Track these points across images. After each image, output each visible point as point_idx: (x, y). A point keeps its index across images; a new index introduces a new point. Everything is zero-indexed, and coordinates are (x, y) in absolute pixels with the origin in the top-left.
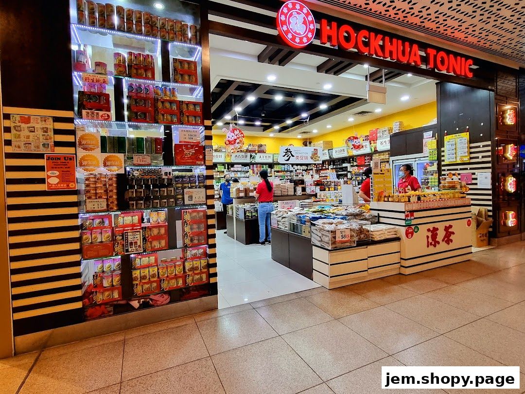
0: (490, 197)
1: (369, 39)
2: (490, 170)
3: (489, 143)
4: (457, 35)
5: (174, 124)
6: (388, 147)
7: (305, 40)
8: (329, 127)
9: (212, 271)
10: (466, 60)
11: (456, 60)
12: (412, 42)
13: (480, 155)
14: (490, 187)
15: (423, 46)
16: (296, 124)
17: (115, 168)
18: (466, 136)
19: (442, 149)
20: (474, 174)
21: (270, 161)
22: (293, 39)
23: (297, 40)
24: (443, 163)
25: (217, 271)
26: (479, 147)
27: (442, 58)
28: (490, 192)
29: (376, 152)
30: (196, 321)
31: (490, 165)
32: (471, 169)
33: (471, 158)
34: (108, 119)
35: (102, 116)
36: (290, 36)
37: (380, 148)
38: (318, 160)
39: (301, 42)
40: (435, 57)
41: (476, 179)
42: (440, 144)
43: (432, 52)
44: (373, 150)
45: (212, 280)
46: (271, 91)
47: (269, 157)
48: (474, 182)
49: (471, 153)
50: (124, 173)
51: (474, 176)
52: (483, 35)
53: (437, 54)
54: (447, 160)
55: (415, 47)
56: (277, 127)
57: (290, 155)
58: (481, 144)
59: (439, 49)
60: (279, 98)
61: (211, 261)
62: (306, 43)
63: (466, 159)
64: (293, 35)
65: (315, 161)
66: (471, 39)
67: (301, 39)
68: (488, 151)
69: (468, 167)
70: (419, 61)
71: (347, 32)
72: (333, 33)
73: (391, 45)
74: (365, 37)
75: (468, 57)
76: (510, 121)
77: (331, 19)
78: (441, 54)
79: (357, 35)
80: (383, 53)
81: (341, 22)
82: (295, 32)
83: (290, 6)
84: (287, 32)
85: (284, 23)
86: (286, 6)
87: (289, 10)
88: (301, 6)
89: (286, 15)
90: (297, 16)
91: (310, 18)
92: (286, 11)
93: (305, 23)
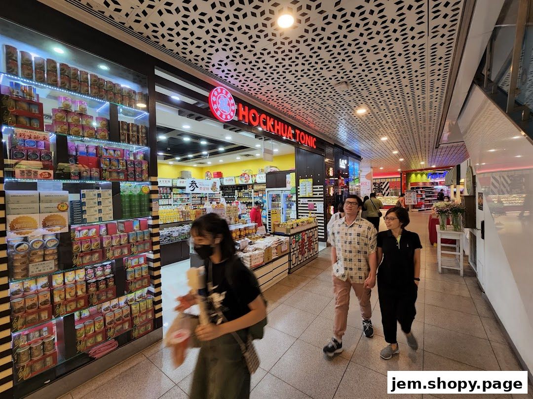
0: (323, 218)
1: (266, 120)
2: (323, 202)
3: (322, 186)
4: (311, 125)
5: (122, 180)
6: (264, 181)
7: (229, 117)
8: (221, 161)
9: (157, 307)
10: (313, 138)
11: (309, 137)
12: (289, 125)
13: (318, 193)
14: (323, 212)
15: (294, 128)
16: (195, 157)
17: (58, 228)
18: (311, 181)
19: (298, 187)
20: (315, 204)
21: (170, 185)
22: (221, 115)
23: (224, 117)
24: (299, 196)
25: (162, 306)
26: (317, 188)
27: (303, 136)
28: (323, 215)
29: (256, 183)
30: (147, 356)
31: (323, 199)
32: (313, 201)
33: (314, 194)
34: (49, 177)
35: (41, 175)
36: (219, 113)
37: (258, 181)
38: (216, 191)
39: (226, 118)
40: (299, 134)
41: (316, 207)
42: (297, 184)
43: (298, 132)
44: (254, 182)
45: (157, 316)
46: (182, 134)
47: (169, 181)
48: (315, 209)
49: (314, 191)
50: (68, 231)
51: (315, 206)
52: (322, 127)
54: (301, 195)
55: (290, 128)
56: (178, 158)
57: (195, 186)
58: (318, 186)
59: (301, 130)
60: (187, 139)
61: (157, 299)
62: (229, 119)
63: (311, 195)
64: (221, 113)
65: (214, 191)
66: (316, 128)
67: (226, 116)
68: (322, 191)
69: (312, 199)
70: (291, 137)
71: (254, 114)
72: (246, 114)
73: (278, 125)
74: (264, 119)
75: (314, 137)
76: (331, 174)
77: (245, 104)
78: (302, 133)
79: (260, 117)
80: (274, 130)
81: (251, 107)
82: (223, 111)
83: (219, 91)
84: (217, 110)
85: (215, 103)
86: (216, 90)
87: (218, 94)
88: (226, 92)
89: (216, 97)
90: (224, 99)
91: (233, 101)
92: (216, 94)
93: (229, 105)
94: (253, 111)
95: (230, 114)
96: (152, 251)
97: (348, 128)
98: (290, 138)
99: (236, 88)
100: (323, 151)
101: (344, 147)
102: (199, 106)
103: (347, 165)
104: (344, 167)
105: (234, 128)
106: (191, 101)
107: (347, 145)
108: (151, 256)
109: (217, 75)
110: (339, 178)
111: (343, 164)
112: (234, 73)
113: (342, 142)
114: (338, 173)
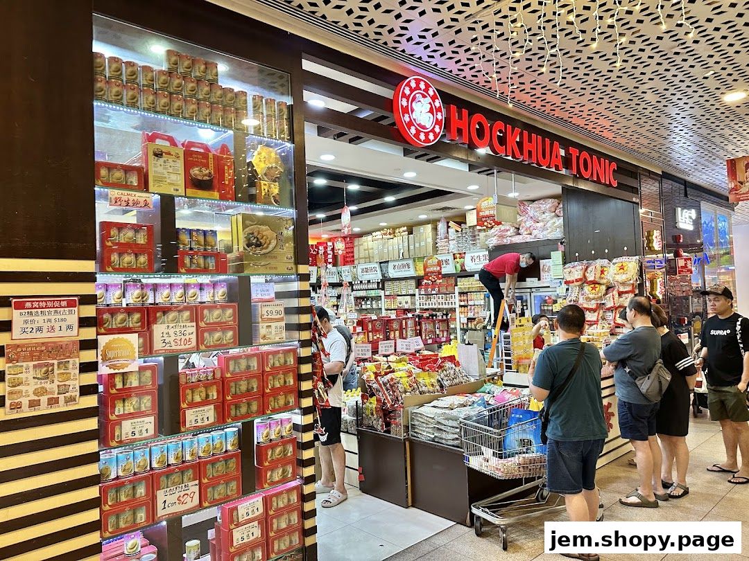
1: (505, 134)
7: (431, 137)
10: (610, 164)
11: (600, 163)
12: (554, 137)
15: (566, 143)
22: (417, 135)
23: (422, 137)
27: (585, 160)
29: (463, 273)
36: (413, 130)
37: (471, 266)
39: (427, 140)
40: (578, 158)
43: (574, 152)
44: (459, 269)
53: (580, 154)
55: (556, 145)
59: (582, 148)
62: (433, 141)
64: (416, 129)
67: (427, 134)
70: (561, 165)
71: (480, 124)
72: (463, 125)
73: (530, 141)
74: (501, 131)
75: (612, 159)
76: (657, 245)
77: (461, 104)
78: (585, 154)
79: (491, 128)
80: (522, 154)
81: (473, 108)
82: (419, 125)
83: (413, 84)
84: (410, 124)
85: (406, 110)
86: (408, 85)
87: (412, 90)
88: (427, 85)
89: (408, 98)
90: (422, 99)
91: (438, 103)
92: (407, 91)
93: (431, 111)
94: (478, 117)
95: (433, 131)
96: (301, 408)
97: (700, 135)
98: (557, 168)
99: (448, 75)
100: (635, 191)
101: (689, 179)
102: (362, 115)
103: (697, 222)
104: (690, 227)
105: (426, 155)
106: (344, 107)
107: (698, 174)
108: (299, 419)
109: (412, 55)
110: (677, 255)
111: (685, 219)
112: (448, 49)
113: (681, 167)
114: (675, 242)
